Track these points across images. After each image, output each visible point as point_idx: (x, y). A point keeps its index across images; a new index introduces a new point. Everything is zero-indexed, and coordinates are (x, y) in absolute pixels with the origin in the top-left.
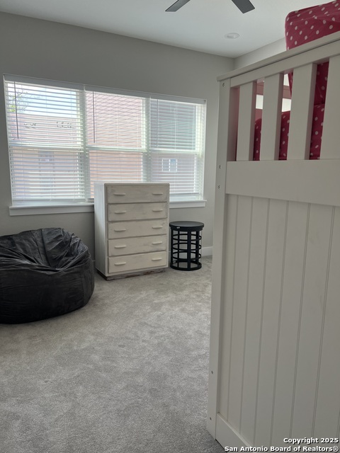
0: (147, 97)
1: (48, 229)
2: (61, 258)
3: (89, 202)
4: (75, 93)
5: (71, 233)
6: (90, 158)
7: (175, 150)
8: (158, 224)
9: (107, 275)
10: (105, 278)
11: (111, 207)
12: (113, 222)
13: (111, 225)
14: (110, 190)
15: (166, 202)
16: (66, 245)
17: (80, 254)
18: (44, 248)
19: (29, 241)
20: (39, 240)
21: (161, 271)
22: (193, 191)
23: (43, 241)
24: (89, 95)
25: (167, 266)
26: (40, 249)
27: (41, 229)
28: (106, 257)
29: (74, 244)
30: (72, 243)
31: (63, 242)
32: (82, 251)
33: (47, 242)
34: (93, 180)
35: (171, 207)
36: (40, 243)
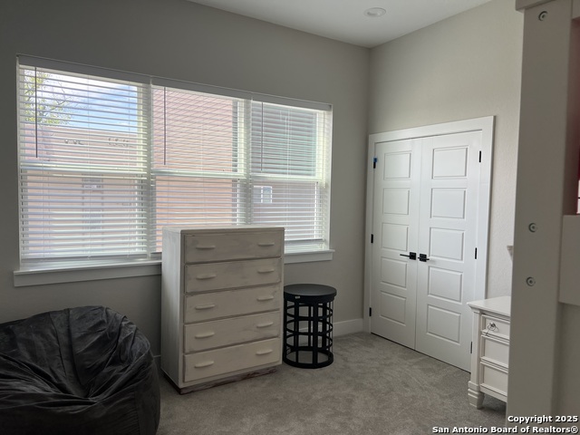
0: (247, 97)
1: (80, 309)
2: (101, 366)
3: (153, 258)
4: (135, 89)
5: (120, 317)
6: (157, 188)
7: (288, 176)
8: (266, 293)
9: (181, 385)
10: (179, 391)
11: (190, 269)
12: (194, 293)
13: (189, 299)
14: (190, 240)
15: (278, 255)
16: (110, 339)
17: (136, 361)
18: (70, 347)
19: (43, 335)
20: (62, 331)
21: (271, 371)
22: (313, 236)
23: (69, 334)
24: (158, 92)
25: (281, 362)
26: (64, 350)
27: (68, 310)
28: (181, 355)
29: (126, 340)
30: (122, 338)
31: (105, 335)
32: (141, 354)
33: (76, 335)
34: (160, 223)
35: (286, 261)
36: (64, 339)
